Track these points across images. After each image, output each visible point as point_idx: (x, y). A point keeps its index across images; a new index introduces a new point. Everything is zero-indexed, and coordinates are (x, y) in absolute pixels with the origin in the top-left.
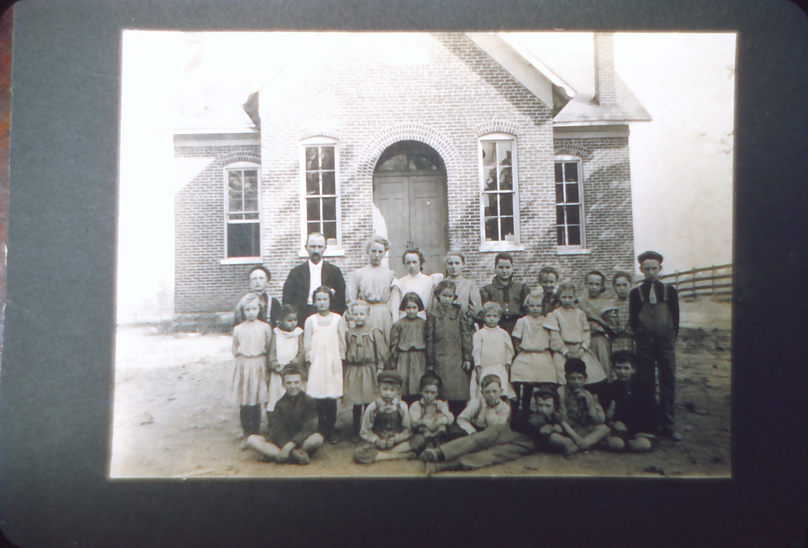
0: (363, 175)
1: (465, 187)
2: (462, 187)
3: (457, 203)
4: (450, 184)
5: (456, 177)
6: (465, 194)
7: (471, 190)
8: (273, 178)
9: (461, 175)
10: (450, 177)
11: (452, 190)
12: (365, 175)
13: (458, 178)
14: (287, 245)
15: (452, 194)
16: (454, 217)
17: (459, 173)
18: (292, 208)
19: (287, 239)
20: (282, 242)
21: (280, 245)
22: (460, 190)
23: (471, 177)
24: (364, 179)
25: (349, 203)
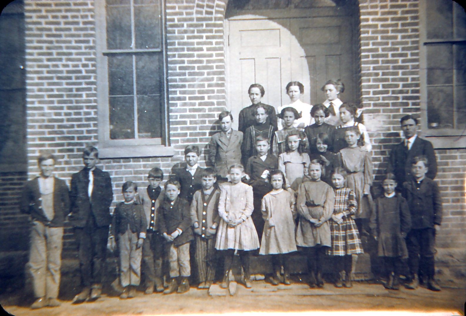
0: (207, 13)
1: (393, 31)
2: (387, 32)
3: (377, 62)
4: (365, 26)
5: (376, 13)
6: (393, 44)
7: (403, 37)
8: (45, 17)
9: (386, 10)
10: (365, 14)
11: (368, 38)
12: (211, 13)
13: (379, 16)
14: (73, 138)
15: (368, 44)
16: (370, 87)
17: (382, 7)
18: (80, 72)
19: (72, 126)
20: (62, 133)
21: (59, 139)
22: (382, 38)
23: (403, 12)
24: (211, 19)
25: (183, 62)
